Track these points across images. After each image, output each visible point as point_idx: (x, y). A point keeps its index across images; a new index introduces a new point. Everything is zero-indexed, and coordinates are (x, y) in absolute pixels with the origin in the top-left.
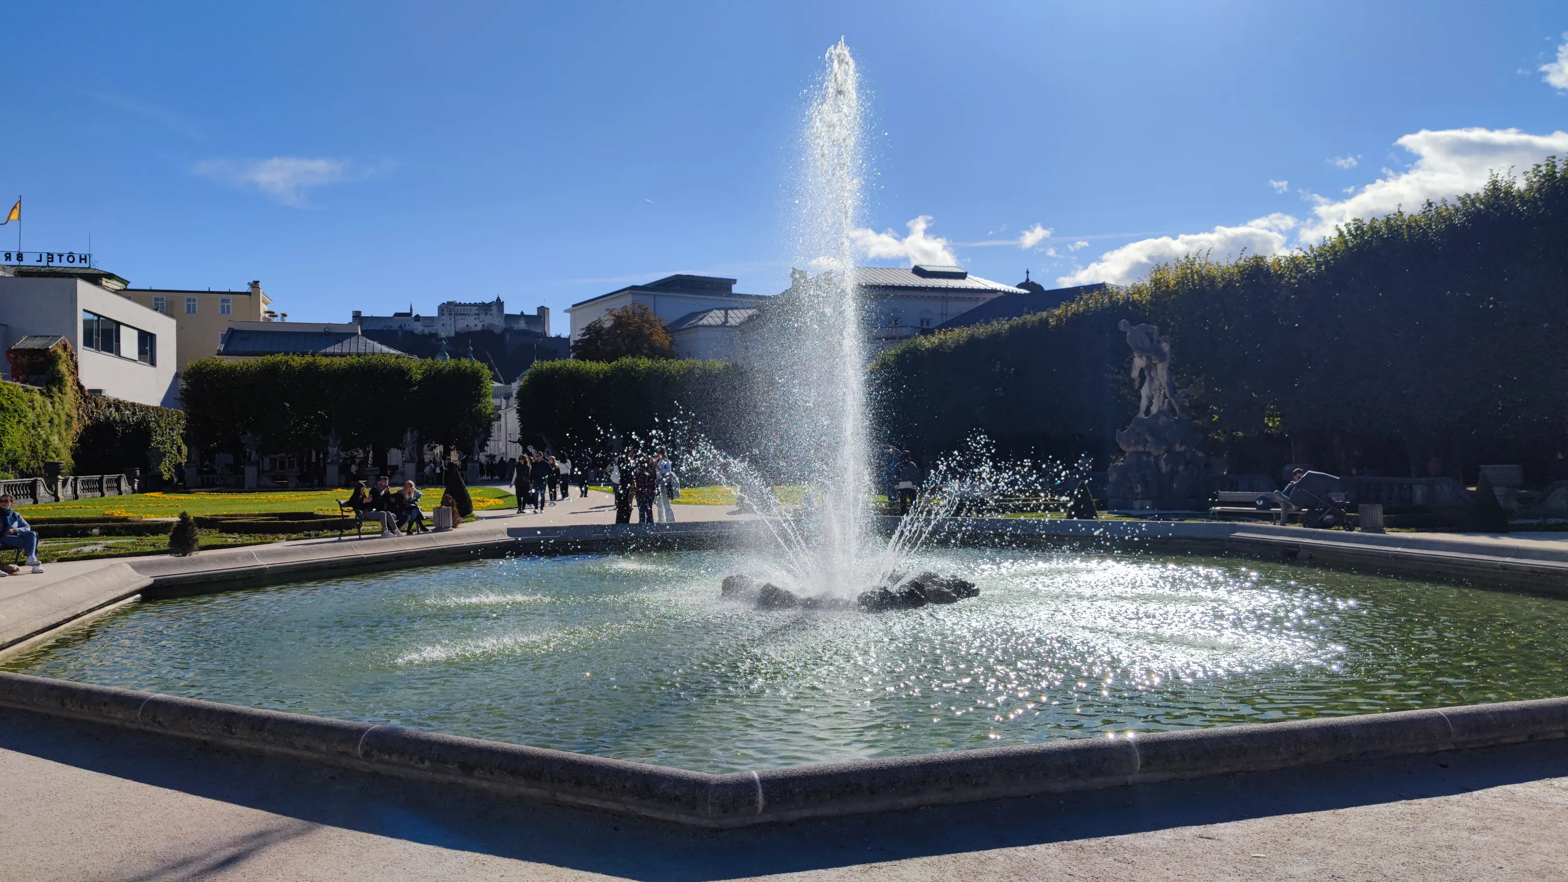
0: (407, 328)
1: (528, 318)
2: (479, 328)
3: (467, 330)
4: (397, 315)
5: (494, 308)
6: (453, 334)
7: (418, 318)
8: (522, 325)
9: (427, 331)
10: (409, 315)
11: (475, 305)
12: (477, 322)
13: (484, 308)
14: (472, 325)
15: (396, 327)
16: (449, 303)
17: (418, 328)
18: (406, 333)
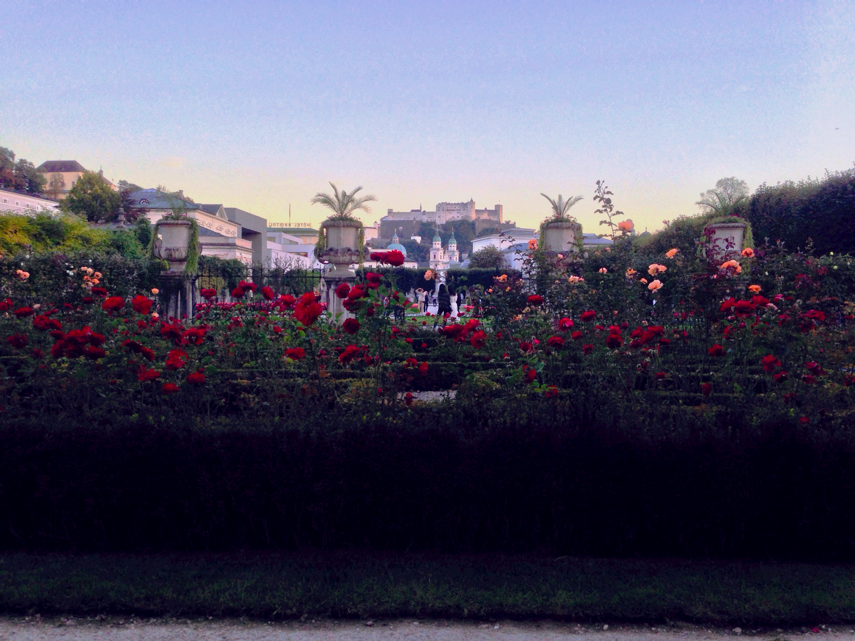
0: (418, 219)
1: (490, 212)
2: (460, 219)
3: (453, 220)
4: (413, 211)
5: (469, 206)
6: (444, 222)
7: (424, 213)
8: (485, 216)
9: (429, 220)
10: (419, 211)
11: (458, 204)
12: (459, 215)
13: (464, 206)
14: (456, 217)
15: (411, 219)
16: (442, 203)
17: (425, 219)
18: (417, 222)
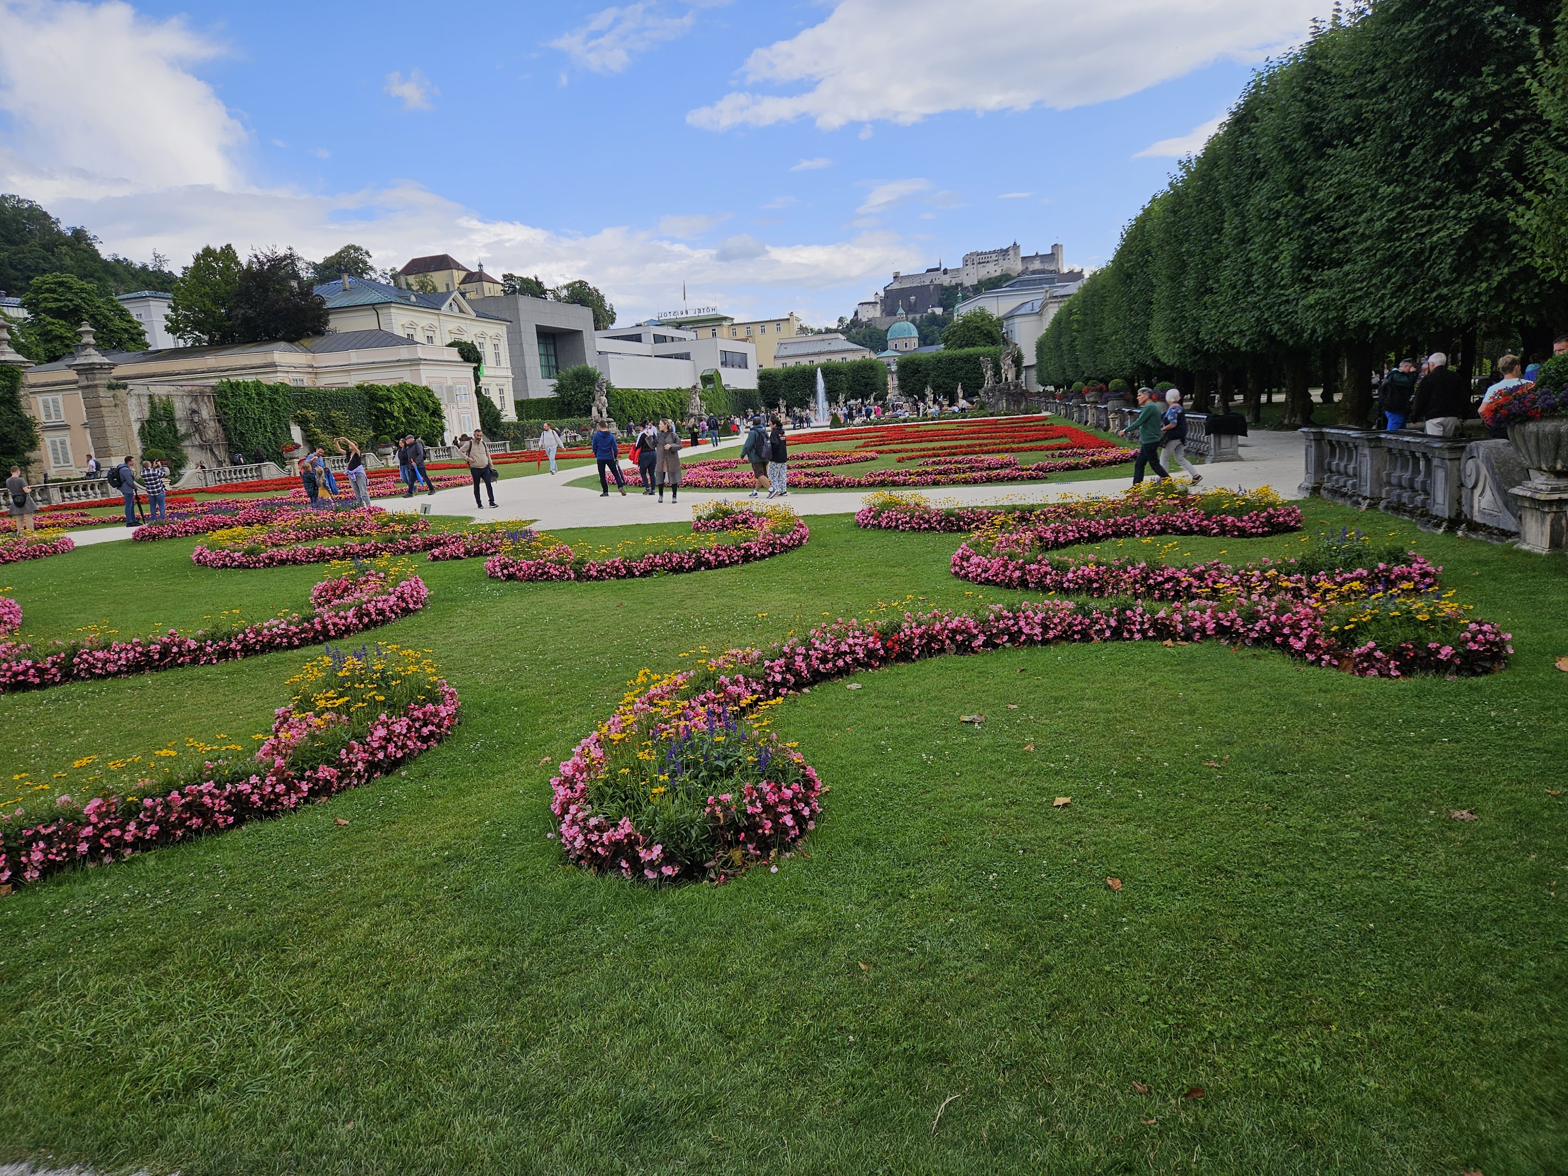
0: (936, 282)
1: (1044, 258)
2: (998, 273)
3: (989, 276)
4: (928, 271)
5: (1011, 252)
6: (976, 282)
7: (945, 272)
8: (1037, 265)
9: (953, 283)
10: (937, 269)
11: (994, 252)
12: (996, 268)
13: (1004, 252)
14: (992, 272)
15: (928, 283)
16: (971, 254)
17: (946, 281)
18: (936, 286)
